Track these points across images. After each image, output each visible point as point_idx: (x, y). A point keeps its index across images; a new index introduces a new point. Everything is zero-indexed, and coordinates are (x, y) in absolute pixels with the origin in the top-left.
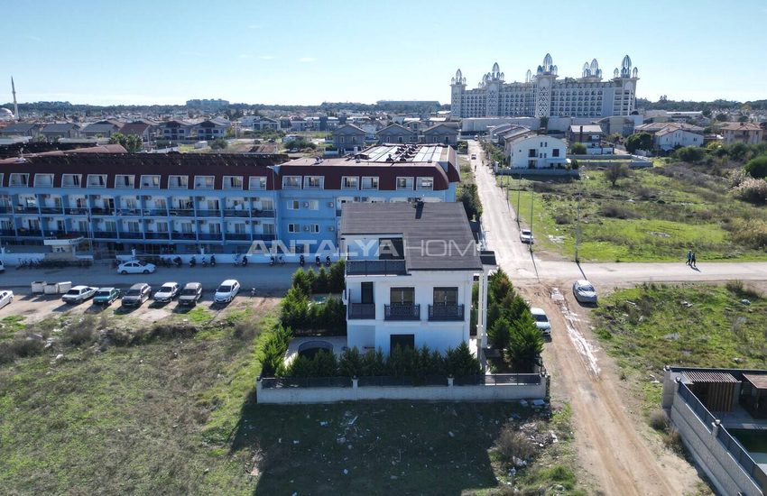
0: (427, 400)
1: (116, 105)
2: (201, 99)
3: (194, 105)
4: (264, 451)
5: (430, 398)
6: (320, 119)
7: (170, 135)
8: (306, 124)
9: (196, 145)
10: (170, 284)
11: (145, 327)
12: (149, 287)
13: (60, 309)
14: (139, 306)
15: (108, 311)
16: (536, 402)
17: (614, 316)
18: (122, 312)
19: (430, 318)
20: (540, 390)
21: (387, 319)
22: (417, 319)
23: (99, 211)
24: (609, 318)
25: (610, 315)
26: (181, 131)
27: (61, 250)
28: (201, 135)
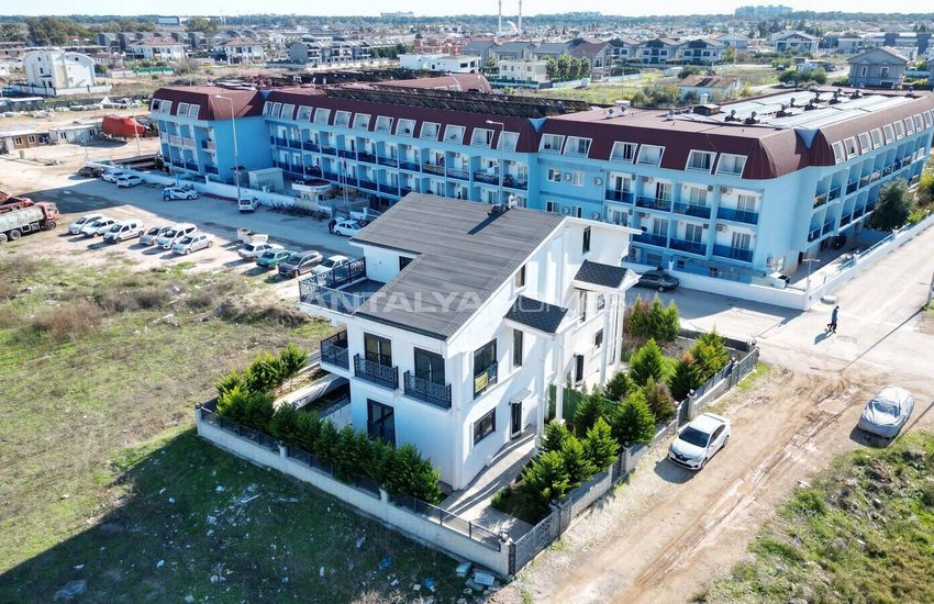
0: (357, 508)
1: (648, 16)
2: (755, 6)
3: (745, 13)
4: (134, 491)
5: (361, 507)
6: (885, 37)
7: (649, 57)
8: (860, 43)
9: (667, 72)
10: (337, 259)
11: (265, 303)
12: (319, 257)
13: (227, 264)
14: (292, 276)
15: (265, 276)
16: (479, 576)
17: (898, 473)
18: (273, 280)
19: (408, 392)
20: (499, 561)
21: (358, 374)
22: (395, 386)
23: (364, 157)
24: (876, 477)
25: (888, 470)
26: (664, 53)
27: (307, 197)
28: (687, 58)
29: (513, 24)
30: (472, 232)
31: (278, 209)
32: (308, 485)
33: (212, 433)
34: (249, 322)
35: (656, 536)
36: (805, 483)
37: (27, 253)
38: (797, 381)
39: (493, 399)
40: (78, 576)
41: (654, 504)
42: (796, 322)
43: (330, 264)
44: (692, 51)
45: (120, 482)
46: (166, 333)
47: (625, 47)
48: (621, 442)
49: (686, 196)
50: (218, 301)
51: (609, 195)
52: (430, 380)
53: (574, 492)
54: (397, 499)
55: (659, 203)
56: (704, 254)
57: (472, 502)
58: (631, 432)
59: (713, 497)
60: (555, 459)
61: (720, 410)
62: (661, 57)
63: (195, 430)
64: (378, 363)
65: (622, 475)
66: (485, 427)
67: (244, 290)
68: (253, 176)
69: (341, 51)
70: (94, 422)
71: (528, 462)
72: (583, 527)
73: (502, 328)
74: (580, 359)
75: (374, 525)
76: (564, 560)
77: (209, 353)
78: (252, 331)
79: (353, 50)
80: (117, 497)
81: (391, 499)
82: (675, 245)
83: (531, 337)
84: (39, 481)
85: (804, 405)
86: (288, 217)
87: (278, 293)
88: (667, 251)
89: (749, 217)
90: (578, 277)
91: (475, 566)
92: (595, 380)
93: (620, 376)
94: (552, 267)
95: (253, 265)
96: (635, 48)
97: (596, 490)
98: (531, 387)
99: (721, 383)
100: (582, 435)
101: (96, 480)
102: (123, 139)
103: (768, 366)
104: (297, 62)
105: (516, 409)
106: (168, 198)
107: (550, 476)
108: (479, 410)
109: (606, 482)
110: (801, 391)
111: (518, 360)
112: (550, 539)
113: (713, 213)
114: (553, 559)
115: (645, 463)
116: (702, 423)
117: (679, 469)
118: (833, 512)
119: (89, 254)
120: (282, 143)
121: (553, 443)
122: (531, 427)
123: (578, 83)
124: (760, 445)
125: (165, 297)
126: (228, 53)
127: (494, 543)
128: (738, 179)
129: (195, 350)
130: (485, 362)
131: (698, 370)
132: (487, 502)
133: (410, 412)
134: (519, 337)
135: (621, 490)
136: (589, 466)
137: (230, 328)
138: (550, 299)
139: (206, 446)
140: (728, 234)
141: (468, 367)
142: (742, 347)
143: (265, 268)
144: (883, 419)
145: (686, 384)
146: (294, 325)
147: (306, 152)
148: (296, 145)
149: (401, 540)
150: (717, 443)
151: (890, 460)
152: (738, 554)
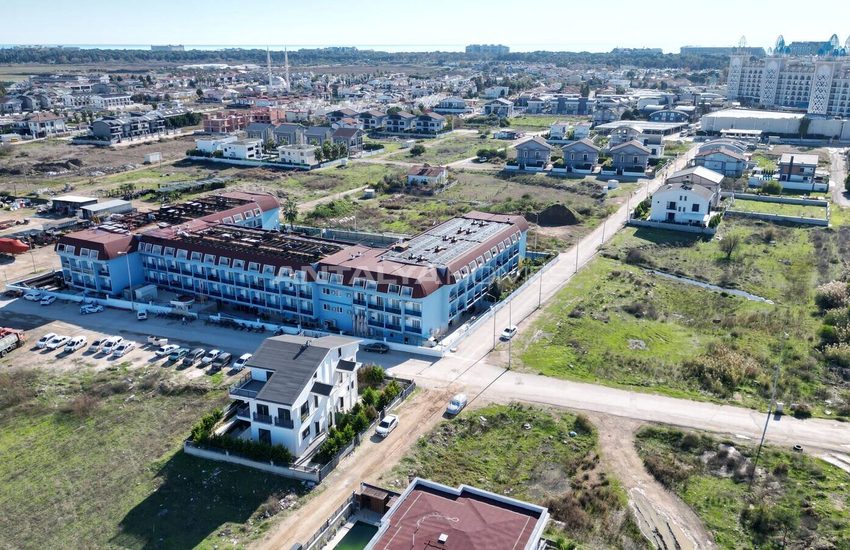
3: (473, 51)
6: (558, 100)
7: (392, 127)
8: (543, 105)
9: (404, 144)
10: (214, 352)
11: (183, 383)
12: (203, 351)
13: (152, 360)
14: (191, 365)
15: (174, 366)
16: (309, 484)
17: (456, 428)
18: (180, 368)
19: (276, 424)
20: (316, 477)
21: (255, 420)
22: (270, 423)
23: (211, 277)
24: (446, 430)
25: (452, 427)
26: (402, 124)
27: (180, 308)
28: (419, 127)
29: (282, 79)
30: (294, 359)
31: (162, 315)
32: (240, 465)
33: (192, 451)
34: (178, 395)
35: (369, 462)
36: (422, 436)
37: (20, 365)
38: (430, 394)
39: (308, 422)
40: (162, 508)
41: (369, 452)
42: (438, 364)
43: (211, 356)
44: (422, 123)
45: (158, 475)
46: (137, 406)
47: (373, 118)
48: (356, 431)
49: (390, 303)
50: (157, 384)
51: (355, 302)
52: (285, 419)
53: (340, 451)
54: (277, 464)
55: (378, 307)
56: (400, 330)
57: (303, 461)
58: (360, 427)
59: (389, 446)
60: (332, 441)
61: (396, 413)
62: (400, 127)
63: (183, 450)
64: (263, 414)
65: (357, 443)
66: (306, 434)
67: (167, 377)
68: (139, 293)
69: (139, 125)
70: (128, 454)
71: (323, 444)
72: (343, 463)
73: (310, 395)
74: (342, 399)
75: (269, 474)
76: (337, 474)
77: (165, 414)
78: (182, 400)
79: (150, 124)
80: (161, 480)
81: (274, 464)
82: (388, 326)
83: (321, 398)
84: (123, 480)
85: (430, 405)
86: (170, 321)
87: (188, 375)
88: (384, 329)
89: (418, 314)
90: (338, 367)
91: (308, 481)
92: (347, 408)
93: (357, 404)
94: (327, 366)
95: (166, 359)
96: (381, 119)
97: (348, 450)
98: (323, 415)
99: (398, 400)
100: (342, 431)
101: (147, 476)
102: (10, 254)
103: (419, 388)
104: (101, 138)
105: (317, 424)
106: (84, 313)
107: (331, 447)
108: (303, 427)
109: (351, 447)
110: (430, 399)
111: (316, 405)
112: (332, 468)
113: (403, 312)
114: (334, 474)
115: (366, 438)
116: (387, 419)
117: (378, 437)
118: (429, 444)
119: (60, 362)
120: (153, 266)
121: (332, 435)
122: (323, 430)
123: (338, 162)
124: (410, 423)
125: (126, 386)
126: (32, 128)
127: (314, 472)
128: (409, 298)
129: (157, 413)
130: (305, 410)
131: (387, 397)
132: (309, 460)
133: (277, 432)
134: (316, 398)
135: (358, 448)
136: (344, 441)
137: (169, 400)
138: (327, 382)
139: (190, 456)
140: (411, 321)
141: (299, 412)
142: (409, 382)
143: (172, 362)
144: (454, 407)
145: (383, 403)
146: (202, 394)
147: (170, 273)
148: (162, 268)
149: (280, 477)
150: (393, 425)
151: (454, 423)
152: (395, 463)
